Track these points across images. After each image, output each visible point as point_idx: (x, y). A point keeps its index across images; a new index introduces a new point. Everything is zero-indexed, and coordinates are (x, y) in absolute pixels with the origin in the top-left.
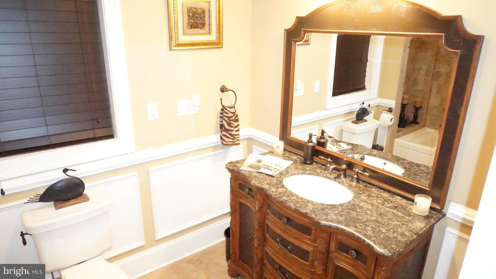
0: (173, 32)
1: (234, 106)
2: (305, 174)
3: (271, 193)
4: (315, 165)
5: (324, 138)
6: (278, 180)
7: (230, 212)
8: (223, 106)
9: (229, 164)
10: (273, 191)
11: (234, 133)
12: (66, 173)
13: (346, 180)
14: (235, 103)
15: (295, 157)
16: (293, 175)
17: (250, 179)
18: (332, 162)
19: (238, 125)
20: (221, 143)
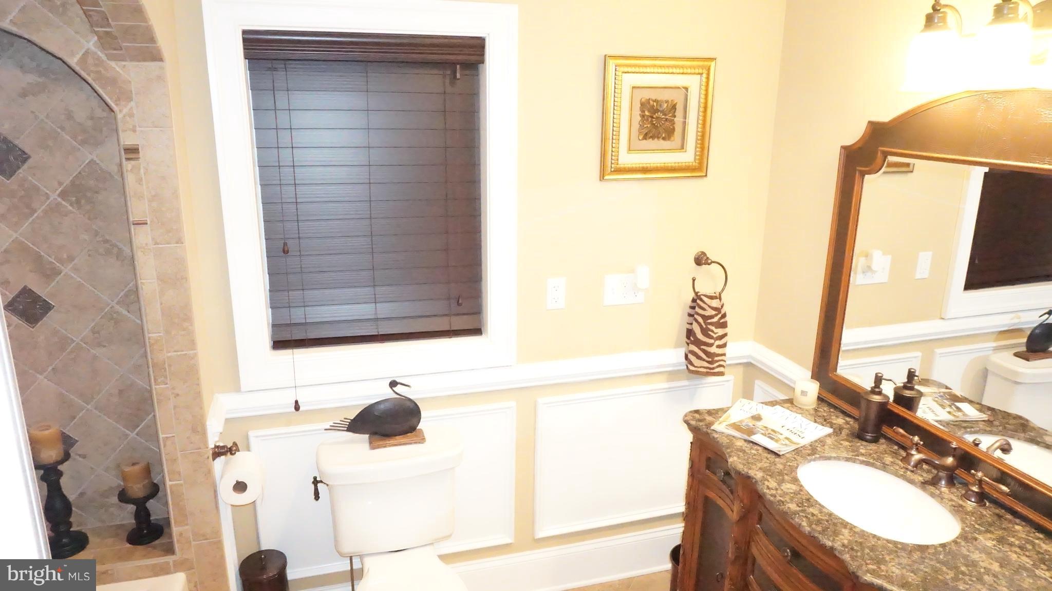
0: (609, 146)
1: (720, 294)
2: (854, 462)
3: (765, 491)
4: (883, 445)
5: (912, 389)
6: (788, 464)
7: (683, 513)
8: (696, 293)
9: (691, 414)
10: (770, 487)
11: (713, 350)
12: (394, 388)
13: (952, 493)
14: (723, 290)
15: (840, 421)
16: (826, 460)
17: (728, 453)
18: (923, 444)
19: (725, 335)
20: (686, 367)
